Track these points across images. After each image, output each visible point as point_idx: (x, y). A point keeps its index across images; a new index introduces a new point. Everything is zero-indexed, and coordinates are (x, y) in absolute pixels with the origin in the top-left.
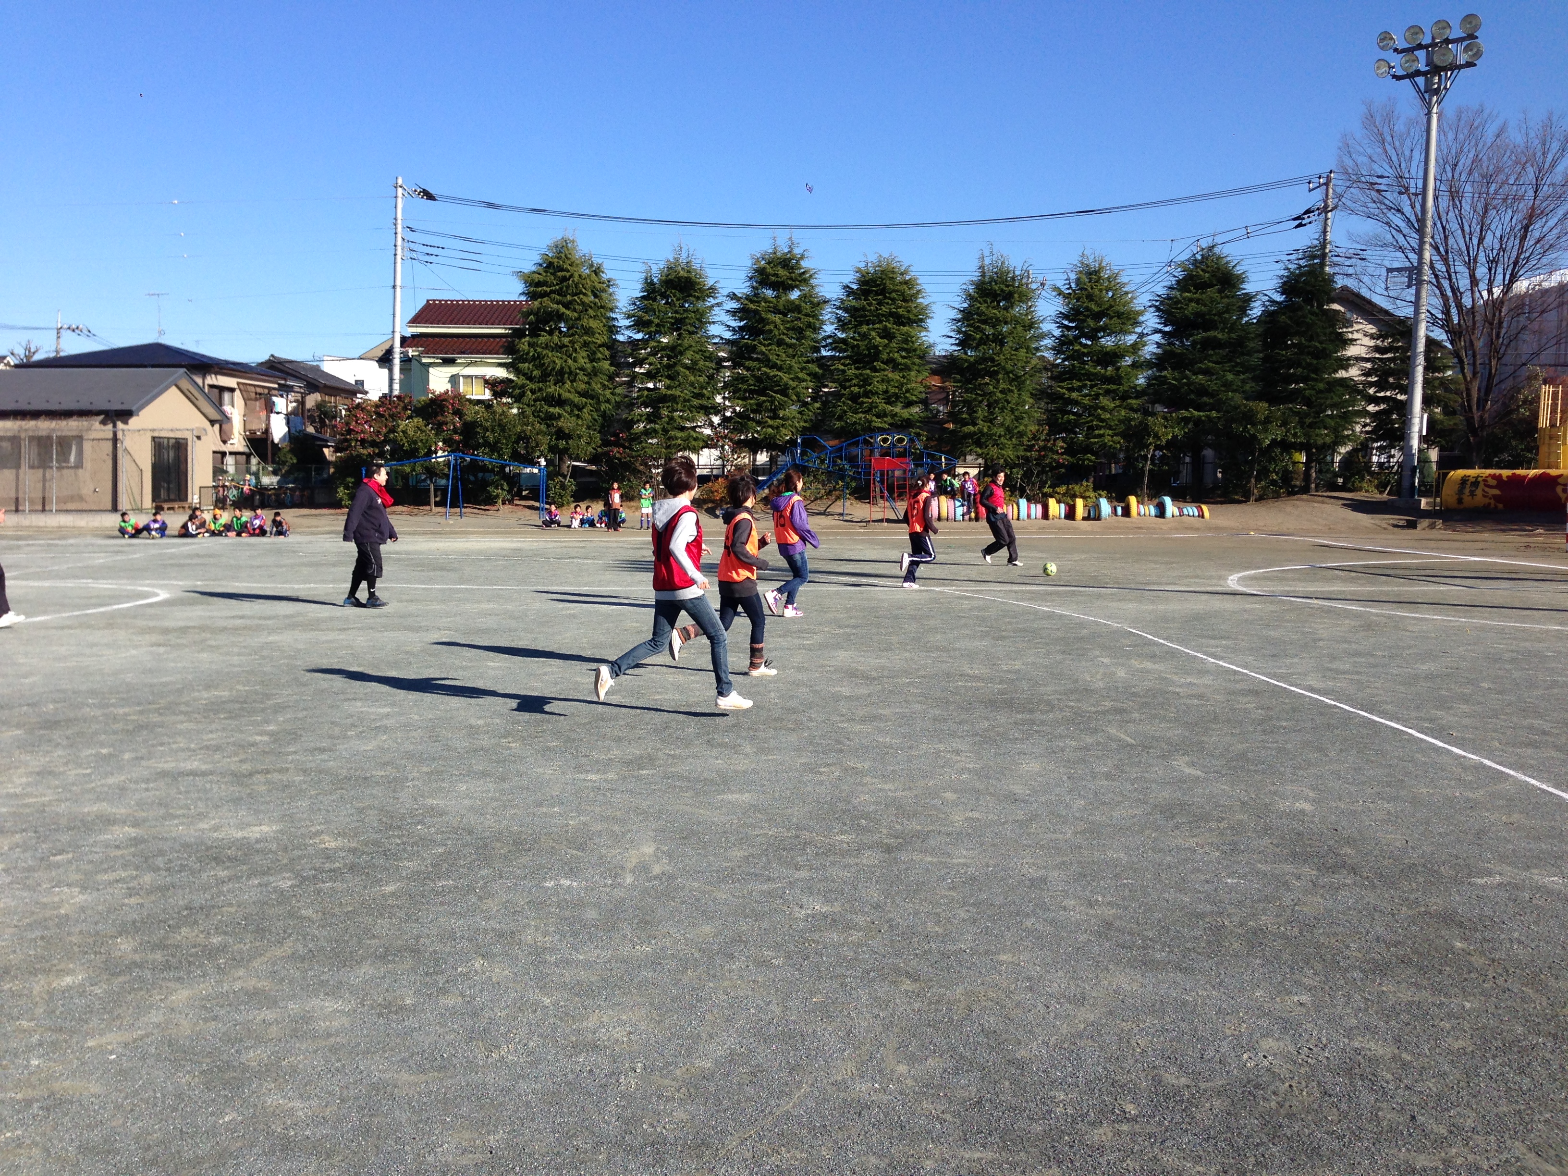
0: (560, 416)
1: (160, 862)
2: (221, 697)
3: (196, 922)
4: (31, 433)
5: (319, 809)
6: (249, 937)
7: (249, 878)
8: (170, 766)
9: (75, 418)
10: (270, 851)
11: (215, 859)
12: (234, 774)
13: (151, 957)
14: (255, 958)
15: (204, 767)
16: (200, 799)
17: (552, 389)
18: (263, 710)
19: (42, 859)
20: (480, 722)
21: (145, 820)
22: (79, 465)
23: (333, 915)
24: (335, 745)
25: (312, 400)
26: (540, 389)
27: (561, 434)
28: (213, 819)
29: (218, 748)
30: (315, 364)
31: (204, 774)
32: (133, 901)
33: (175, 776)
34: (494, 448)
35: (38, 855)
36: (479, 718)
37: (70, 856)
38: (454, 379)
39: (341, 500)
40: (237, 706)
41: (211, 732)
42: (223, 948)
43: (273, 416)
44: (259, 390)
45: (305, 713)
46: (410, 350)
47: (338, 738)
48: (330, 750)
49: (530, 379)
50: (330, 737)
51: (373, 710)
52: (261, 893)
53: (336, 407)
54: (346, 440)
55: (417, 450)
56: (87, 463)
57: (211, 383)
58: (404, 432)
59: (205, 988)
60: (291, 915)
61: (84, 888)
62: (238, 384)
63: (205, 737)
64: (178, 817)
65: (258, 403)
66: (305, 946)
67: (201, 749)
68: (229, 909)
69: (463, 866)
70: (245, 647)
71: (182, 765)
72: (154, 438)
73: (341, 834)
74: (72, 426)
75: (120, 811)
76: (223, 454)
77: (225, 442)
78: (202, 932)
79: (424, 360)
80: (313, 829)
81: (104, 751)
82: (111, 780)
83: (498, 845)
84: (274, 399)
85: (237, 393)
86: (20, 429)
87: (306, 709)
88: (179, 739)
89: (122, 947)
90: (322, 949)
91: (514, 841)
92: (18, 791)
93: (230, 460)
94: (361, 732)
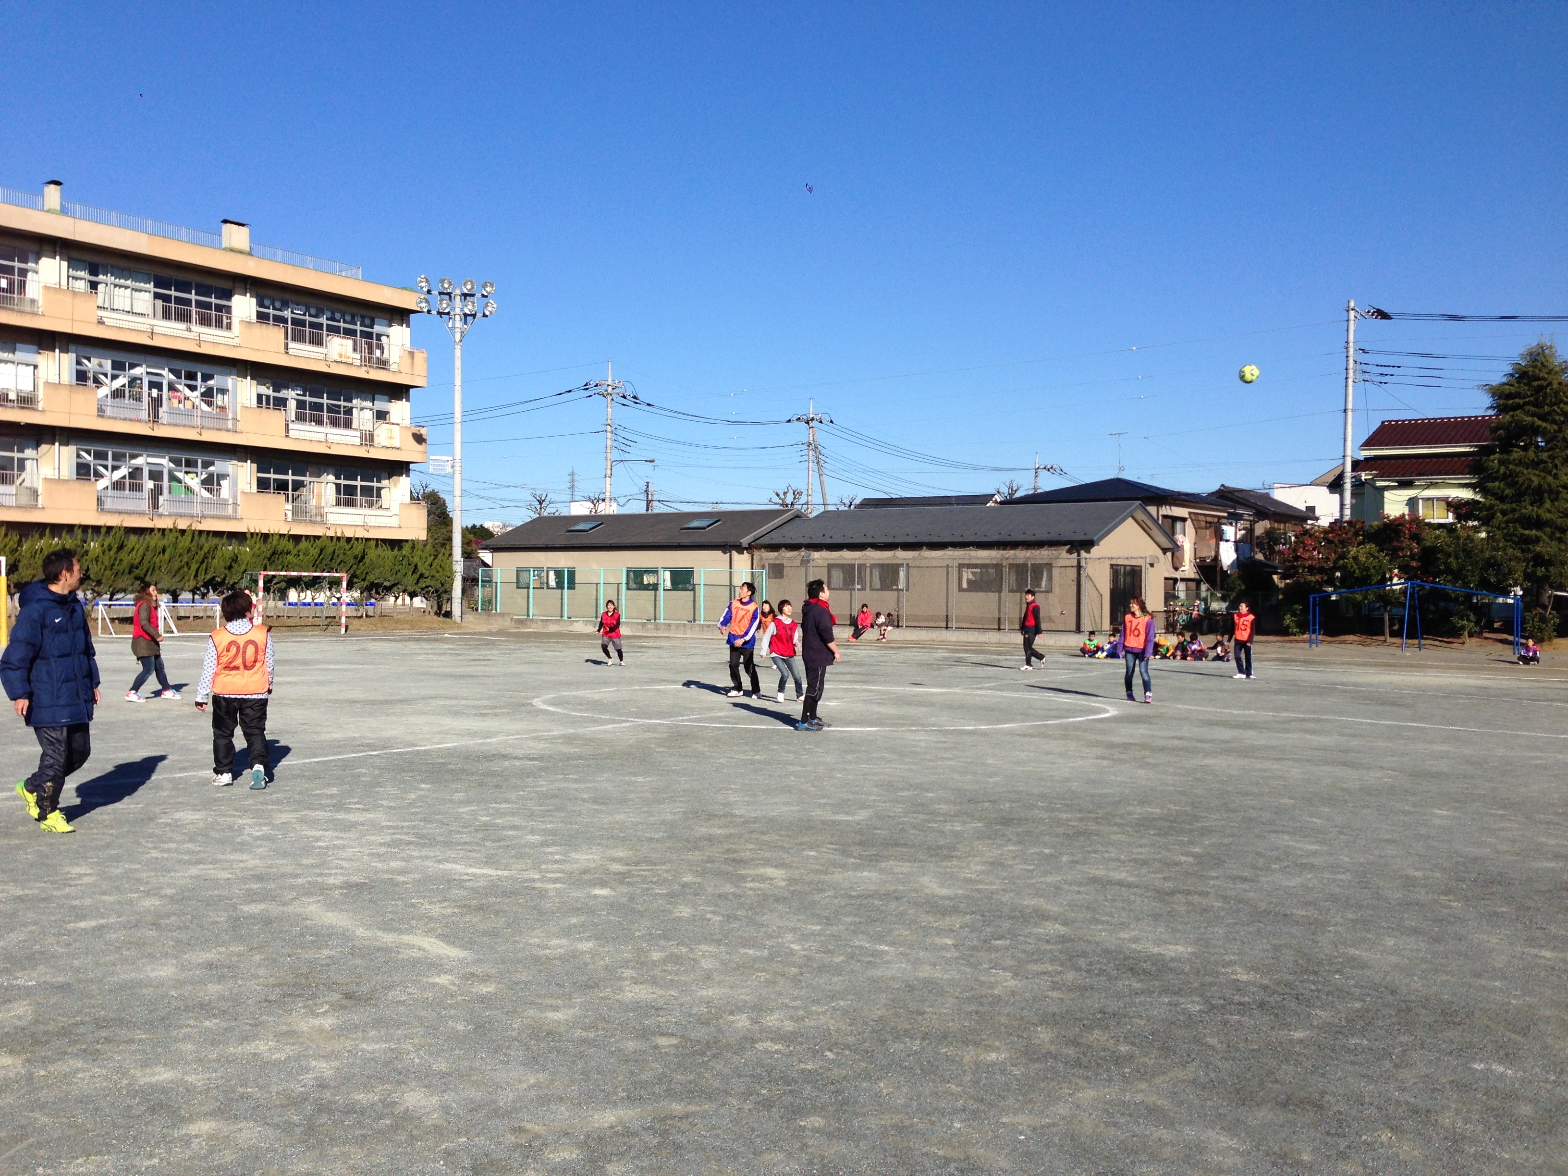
0: (1537, 540)
1: (1082, 962)
2: (1152, 814)
3: (1107, 1027)
4: (1011, 562)
5: (1235, 939)
6: (1155, 1053)
7: (1160, 994)
8: (1100, 872)
9: (1046, 548)
10: (1183, 972)
11: (1132, 969)
12: (1157, 891)
13: (1065, 1051)
14: (1158, 1075)
15: (1130, 879)
16: (1124, 909)
17: (1528, 510)
18: (1191, 831)
19: (985, 941)
20: (1419, 874)
21: (1074, 921)
22: (1049, 591)
23: (1238, 1050)
24: (1257, 876)
25: (1261, 527)
26: (1513, 510)
27: (1539, 560)
28: (1133, 930)
29: (1145, 863)
30: (1265, 491)
31: (1129, 886)
32: (1055, 994)
33: (1103, 884)
34: (1457, 575)
35: (982, 937)
36: (1418, 869)
37: (1008, 942)
38: (1412, 503)
39: (1288, 627)
40: (1167, 824)
41: (1140, 846)
42: (1131, 1057)
43: (1222, 544)
44: (1209, 519)
45: (1230, 839)
46: (1363, 474)
47: (1261, 869)
48: (1252, 881)
49: (1502, 499)
50: (1254, 867)
51: (1300, 845)
52: (1170, 1011)
53: (1285, 534)
54: (1293, 567)
55: (1369, 577)
56: (1056, 589)
57: (1165, 513)
58: (1355, 558)
59: (1111, 1092)
60: (1197, 1040)
61: (1016, 975)
62: (1190, 513)
63: (1134, 851)
64: (1102, 923)
65: (1208, 531)
66: (1207, 1075)
67: (1130, 861)
68: (1139, 1021)
69: (1381, 1028)
70: (1180, 768)
71: (1111, 874)
72: (1112, 566)
73: (1254, 969)
74: (1042, 555)
75: (1054, 909)
76: (1175, 580)
77: (1176, 569)
78: (1113, 1037)
79: (1379, 484)
80: (1227, 958)
81: (1047, 851)
82: (1049, 879)
83: (1424, 1011)
84: (1224, 527)
85: (1189, 523)
86: (1003, 558)
87: (1230, 836)
88: (1111, 849)
89: (1042, 1036)
90: (1223, 1081)
91: (1443, 1011)
92: (973, 876)
93: (1181, 586)
94: (1286, 867)
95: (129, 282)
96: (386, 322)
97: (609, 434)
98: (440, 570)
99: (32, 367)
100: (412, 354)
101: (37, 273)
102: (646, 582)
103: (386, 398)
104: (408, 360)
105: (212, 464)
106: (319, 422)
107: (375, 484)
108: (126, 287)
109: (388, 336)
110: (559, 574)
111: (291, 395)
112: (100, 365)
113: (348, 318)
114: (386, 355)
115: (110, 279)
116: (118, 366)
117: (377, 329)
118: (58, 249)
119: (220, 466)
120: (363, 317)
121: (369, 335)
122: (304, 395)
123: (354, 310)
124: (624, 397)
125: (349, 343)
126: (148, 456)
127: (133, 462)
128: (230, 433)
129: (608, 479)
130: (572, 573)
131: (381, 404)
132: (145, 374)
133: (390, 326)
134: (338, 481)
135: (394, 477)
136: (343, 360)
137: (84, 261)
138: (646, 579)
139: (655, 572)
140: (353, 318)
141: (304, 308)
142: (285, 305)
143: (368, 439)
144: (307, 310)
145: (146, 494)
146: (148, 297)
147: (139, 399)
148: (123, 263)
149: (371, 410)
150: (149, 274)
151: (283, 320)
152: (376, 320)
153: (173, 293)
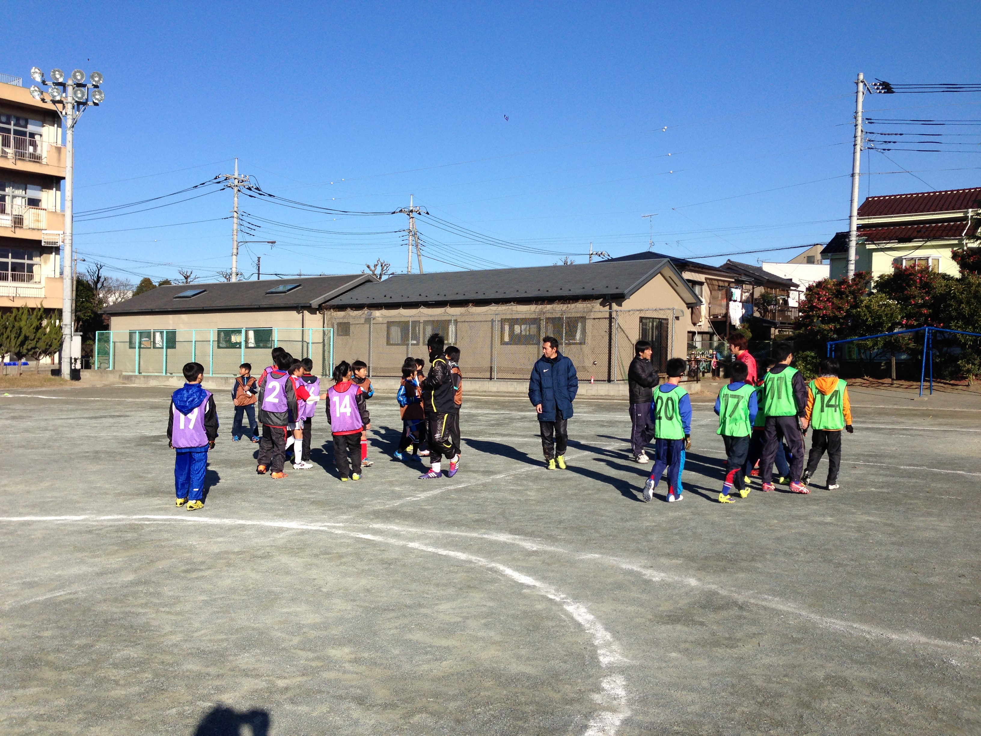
4: (549, 316)
9: (580, 302)
22: (582, 343)
25: (759, 291)
30: (757, 266)
43: (731, 303)
44: (721, 284)
53: (776, 297)
56: (589, 340)
62: (706, 279)
65: (720, 293)
72: (641, 319)
74: (577, 308)
76: (693, 333)
77: (694, 324)
79: (868, 247)
84: (732, 290)
85: (705, 287)
86: (542, 312)
93: (698, 338)
96: (39, 122)
97: (235, 220)
102: (233, 341)
103: (39, 187)
104: (55, 155)
107: (26, 261)
109: (41, 135)
114: (39, 151)
117: (30, 129)
120: (16, 119)
121: (24, 133)
124: (250, 189)
129: (234, 257)
130: (174, 334)
131: (34, 193)
133: (42, 126)
135: (44, 255)
138: (234, 338)
139: (240, 332)
140: (8, 117)
149: (23, 197)
152: (30, 121)
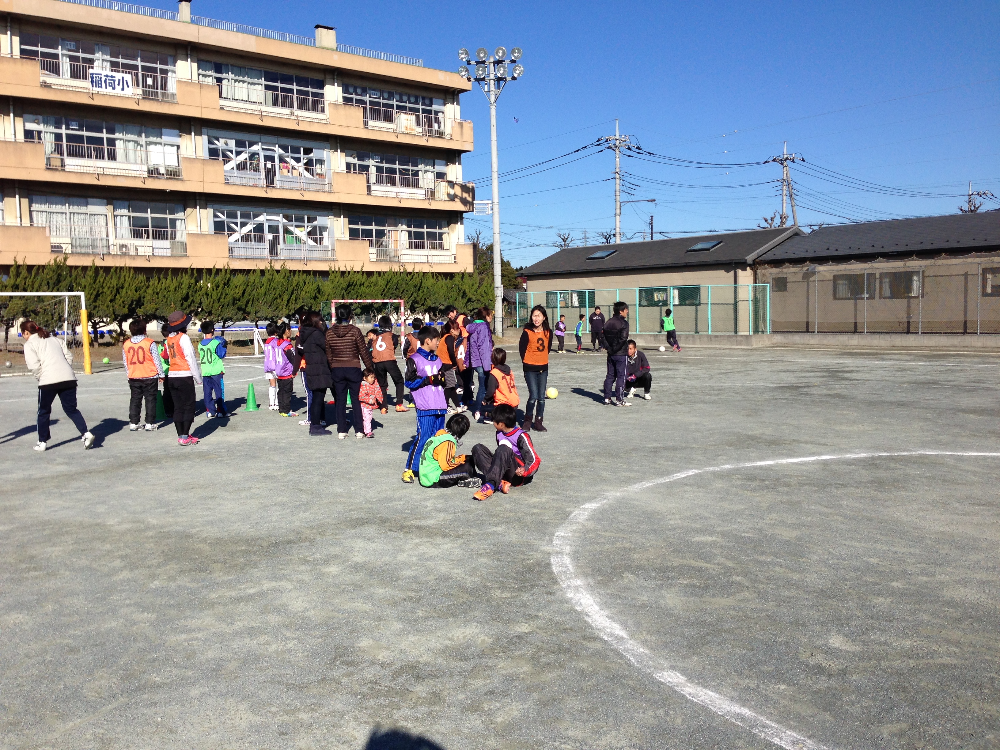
95: (246, 78)
96: (441, 101)
97: (618, 180)
98: (485, 295)
99: (175, 148)
100: (461, 125)
101: (175, 73)
102: (656, 299)
103: (444, 162)
104: (457, 129)
105: (315, 219)
106: (393, 183)
108: (244, 82)
109: (443, 112)
110: (581, 295)
111: (372, 163)
112: (226, 144)
113: (412, 99)
114: (442, 128)
115: (231, 76)
116: (240, 144)
117: (435, 107)
118: (189, 52)
119: (321, 221)
120: (424, 98)
121: (429, 112)
122: (381, 162)
123: (417, 93)
124: (629, 149)
125: (413, 118)
126: (268, 214)
127: (256, 219)
128: (326, 194)
129: (618, 217)
130: (592, 294)
131: (439, 168)
132: (261, 150)
133: (445, 105)
134: (410, 229)
135: (452, 225)
136: (409, 132)
137: (210, 62)
138: (657, 297)
139: (664, 290)
140: (416, 98)
141: (379, 94)
142: (364, 91)
143: (431, 194)
144: (382, 95)
145: (267, 245)
146: (261, 88)
147: (257, 170)
148: (240, 63)
149: (432, 172)
150: (261, 71)
151: (363, 102)
152: (434, 100)
153: (279, 85)
